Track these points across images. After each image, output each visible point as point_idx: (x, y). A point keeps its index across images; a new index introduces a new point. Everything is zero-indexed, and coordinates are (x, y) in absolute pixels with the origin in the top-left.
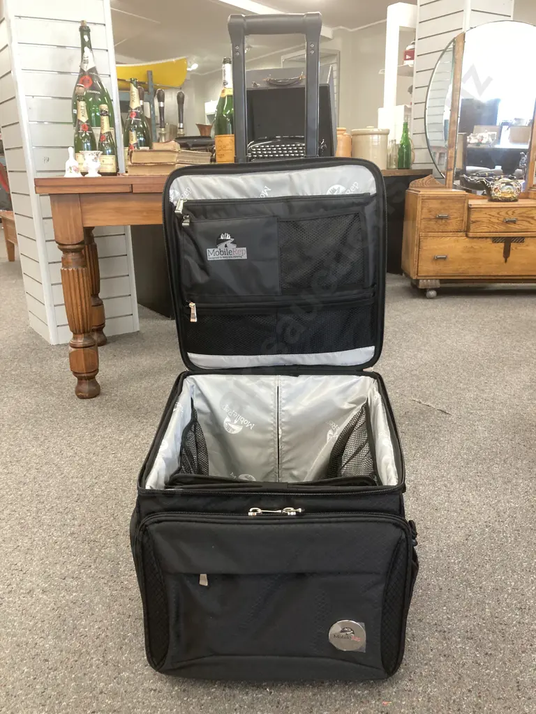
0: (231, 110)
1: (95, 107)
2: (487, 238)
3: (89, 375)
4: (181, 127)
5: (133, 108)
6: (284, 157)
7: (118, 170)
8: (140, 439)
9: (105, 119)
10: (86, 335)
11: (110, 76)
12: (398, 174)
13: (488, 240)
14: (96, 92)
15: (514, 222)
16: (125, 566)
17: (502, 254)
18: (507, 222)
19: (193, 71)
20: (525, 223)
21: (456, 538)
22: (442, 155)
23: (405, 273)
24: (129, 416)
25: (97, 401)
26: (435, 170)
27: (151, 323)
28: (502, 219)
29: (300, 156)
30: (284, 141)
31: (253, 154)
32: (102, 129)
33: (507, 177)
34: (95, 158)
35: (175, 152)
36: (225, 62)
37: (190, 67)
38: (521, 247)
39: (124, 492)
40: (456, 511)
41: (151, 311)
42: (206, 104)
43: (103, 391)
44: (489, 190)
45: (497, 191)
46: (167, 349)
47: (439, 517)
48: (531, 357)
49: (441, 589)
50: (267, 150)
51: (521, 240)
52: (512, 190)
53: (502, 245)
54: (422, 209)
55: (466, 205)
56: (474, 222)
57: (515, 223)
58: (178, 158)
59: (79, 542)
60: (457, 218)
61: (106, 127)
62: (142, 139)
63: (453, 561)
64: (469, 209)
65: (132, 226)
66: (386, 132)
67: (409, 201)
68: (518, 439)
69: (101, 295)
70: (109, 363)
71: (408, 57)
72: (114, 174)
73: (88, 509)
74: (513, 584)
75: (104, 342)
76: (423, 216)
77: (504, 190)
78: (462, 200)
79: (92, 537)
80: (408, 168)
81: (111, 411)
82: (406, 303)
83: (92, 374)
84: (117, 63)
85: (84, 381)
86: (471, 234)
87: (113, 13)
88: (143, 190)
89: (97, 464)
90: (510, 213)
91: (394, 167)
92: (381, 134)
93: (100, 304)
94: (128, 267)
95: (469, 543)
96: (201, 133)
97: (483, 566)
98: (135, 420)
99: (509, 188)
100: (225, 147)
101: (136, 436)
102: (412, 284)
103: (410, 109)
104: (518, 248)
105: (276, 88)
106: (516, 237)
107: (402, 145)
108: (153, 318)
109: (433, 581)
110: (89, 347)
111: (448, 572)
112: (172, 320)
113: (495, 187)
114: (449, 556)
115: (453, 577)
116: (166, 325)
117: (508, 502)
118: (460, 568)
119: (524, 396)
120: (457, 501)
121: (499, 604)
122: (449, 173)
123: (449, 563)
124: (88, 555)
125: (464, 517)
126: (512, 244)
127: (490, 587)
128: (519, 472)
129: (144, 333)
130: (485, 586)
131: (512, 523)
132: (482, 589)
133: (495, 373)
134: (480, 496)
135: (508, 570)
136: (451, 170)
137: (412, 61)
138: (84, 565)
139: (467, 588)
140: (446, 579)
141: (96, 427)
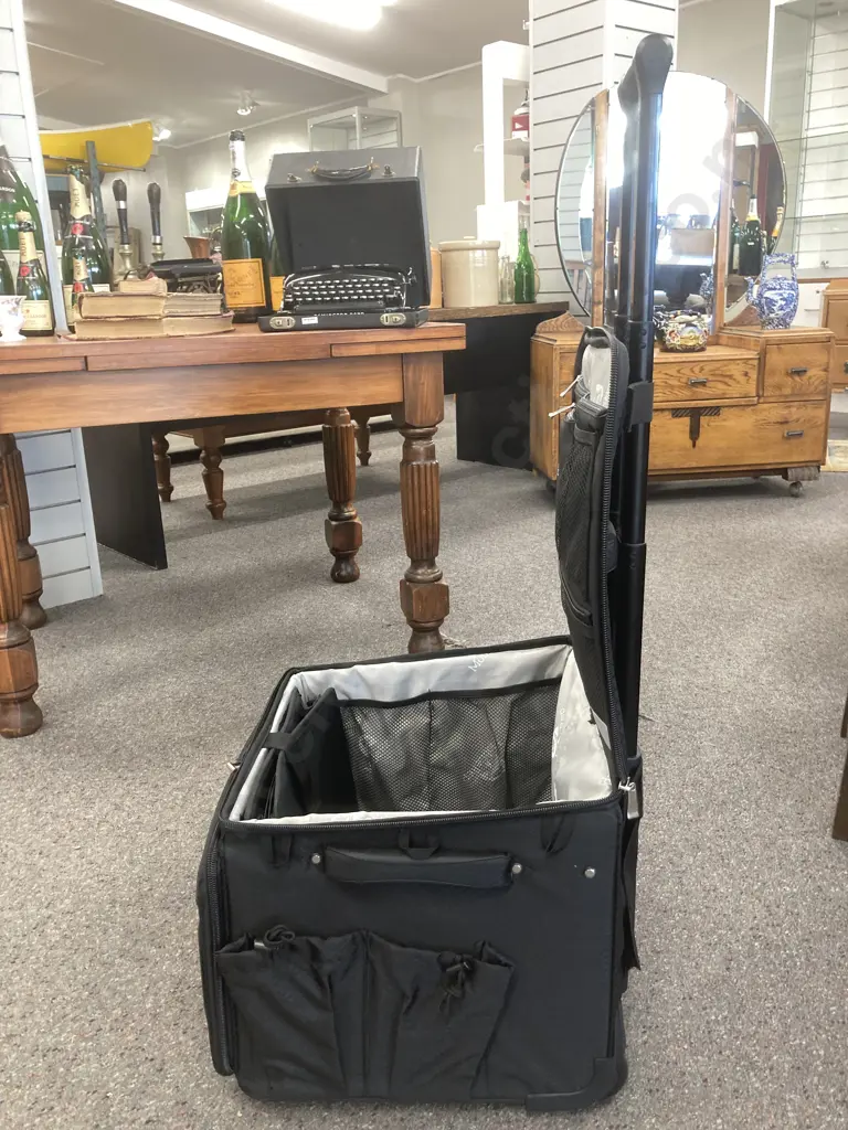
0: (247, 216)
1: (7, 215)
2: (664, 410)
3: (19, 695)
4: (158, 241)
5: (77, 217)
6: (359, 300)
7: (54, 323)
8: (124, 814)
9: (27, 238)
10: (12, 625)
11: (30, 159)
12: (516, 312)
13: (667, 413)
14: (7, 189)
15: (703, 384)
16: (121, 1101)
17: (687, 436)
18: (692, 384)
19: (162, 141)
20: (720, 386)
21: (709, 967)
23: (537, 470)
24: (99, 767)
25: (39, 740)
26: (573, 304)
27: (123, 579)
28: (684, 380)
29: (377, 299)
30: (345, 273)
31: (295, 297)
32: (22, 254)
33: (686, 313)
34: (14, 309)
35: (162, 297)
36: (233, 138)
37: (157, 136)
38: (715, 422)
39: (105, 930)
40: (697, 912)
41: (120, 556)
42: (188, 195)
43: (47, 719)
44: (661, 334)
45: (673, 335)
46: (156, 627)
47: (674, 927)
48: (757, 605)
49: (705, 1080)
50: (319, 290)
51: (715, 411)
52: (697, 334)
53: (687, 420)
54: (561, 369)
57: (705, 386)
58: (164, 309)
59: (26, 1055)
61: (30, 252)
63: (713, 1018)
66: (495, 245)
67: (538, 356)
68: (769, 761)
69: (31, 540)
70: (55, 662)
71: (518, 126)
72: (48, 333)
73: (38, 979)
74: (822, 1052)
75: (42, 621)
76: (563, 380)
77: (685, 334)
79: (50, 1040)
80: (531, 300)
81: (66, 760)
82: (545, 518)
83: (26, 693)
84: (40, 129)
85: (13, 706)
87: (32, 52)
88: (106, 366)
89: (49, 875)
90: (697, 369)
91: (509, 300)
92: (487, 249)
93: (32, 556)
94: (79, 485)
95: (734, 974)
96: (193, 253)
97: (766, 1022)
98: (111, 775)
99: (692, 331)
100: (240, 279)
101: (117, 807)
102: (548, 485)
103: (528, 207)
104: (712, 424)
105: (327, 184)
106: (707, 408)
107: (519, 265)
108: (126, 567)
109: (690, 1066)
110: (19, 645)
111: (711, 1043)
112: (159, 569)
113: (670, 329)
114: (705, 1009)
115: (720, 1052)
116: (151, 580)
117: (780, 884)
118: (729, 1032)
119: (761, 676)
120: (697, 890)
121: (807, 1098)
122: (595, 309)
123: (708, 1022)
124: (45, 1082)
125: (714, 923)
126: (702, 418)
127: (786, 1066)
128: (783, 822)
129: (112, 599)
130: (778, 1064)
131: (794, 926)
132: (774, 1072)
133: (707, 637)
134: (731, 876)
135: (808, 1024)
136: (599, 303)
137: (526, 132)
138: (38, 1107)
139: (749, 1074)
140: (709, 1058)
141: (41, 795)
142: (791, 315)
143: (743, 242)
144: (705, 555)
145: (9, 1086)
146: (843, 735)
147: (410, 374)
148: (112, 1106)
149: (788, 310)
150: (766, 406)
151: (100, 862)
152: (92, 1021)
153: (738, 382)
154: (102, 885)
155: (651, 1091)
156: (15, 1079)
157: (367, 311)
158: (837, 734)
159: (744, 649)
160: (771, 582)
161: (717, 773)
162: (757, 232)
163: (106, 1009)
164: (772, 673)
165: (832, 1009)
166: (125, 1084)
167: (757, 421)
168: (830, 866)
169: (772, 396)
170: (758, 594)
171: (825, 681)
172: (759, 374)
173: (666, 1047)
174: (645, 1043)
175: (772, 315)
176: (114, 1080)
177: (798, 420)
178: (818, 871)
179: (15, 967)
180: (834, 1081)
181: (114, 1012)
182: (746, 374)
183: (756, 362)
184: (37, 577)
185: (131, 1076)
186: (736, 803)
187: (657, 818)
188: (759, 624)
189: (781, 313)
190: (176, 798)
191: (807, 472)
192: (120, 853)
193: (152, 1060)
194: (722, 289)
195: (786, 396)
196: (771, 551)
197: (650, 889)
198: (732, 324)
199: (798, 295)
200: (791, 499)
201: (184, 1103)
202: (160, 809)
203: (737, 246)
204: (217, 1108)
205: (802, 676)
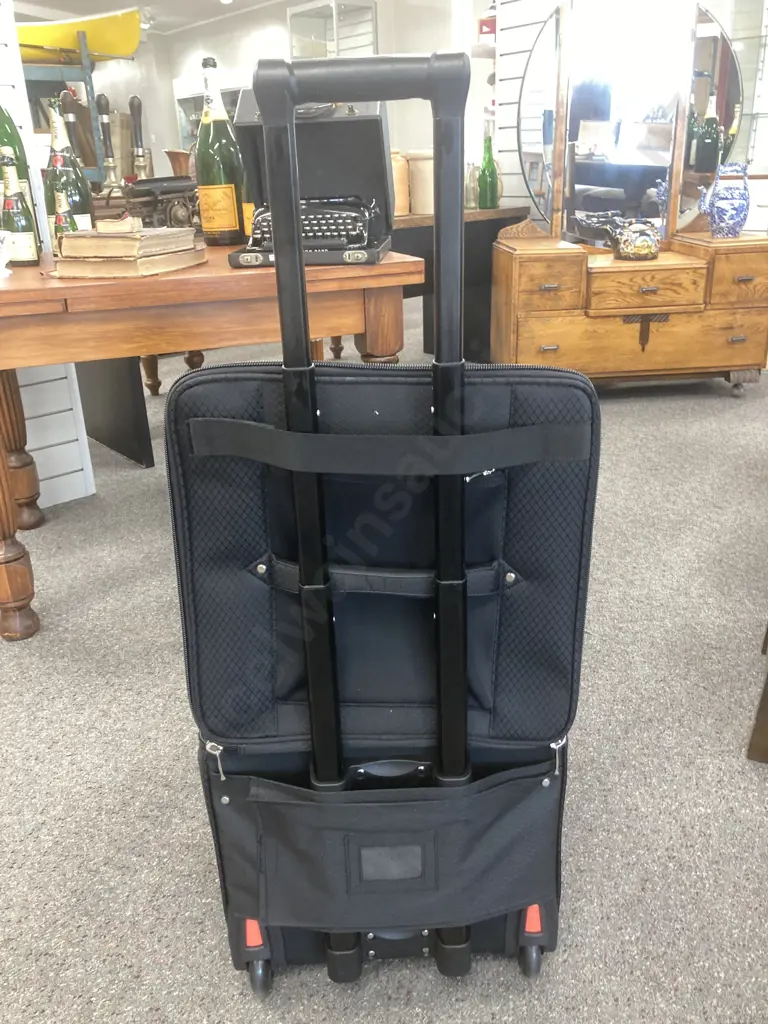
0: (220, 141)
2: (615, 316)
4: (140, 153)
5: (58, 148)
6: (323, 236)
8: (111, 721)
9: (11, 172)
12: (480, 218)
13: (618, 319)
15: (654, 292)
16: (103, 1006)
17: (637, 341)
18: (644, 292)
20: (670, 294)
21: (627, 887)
22: (535, 166)
24: (89, 672)
25: (36, 643)
26: (534, 209)
27: (114, 477)
28: (636, 288)
30: (312, 208)
31: (263, 233)
33: (640, 222)
35: (136, 237)
36: (205, 66)
38: (664, 328)
39: (92, 837)
40: (619, 831)
41: (113, 452)
43: (44, 622)
44: (616, 242)
45: (627, 244)
46: (143, 528)
47: (598, 846)
48: (693, 513)
49: (616, 1000)
51: (664, 317)
52: (650, 243)
53: (637, 326)
54: (520, 277)
55: (584, 269)
56: (596, 294)
57: (655, 294)
58: (140, 249)
59: (21, 959)
60: (571, 288)
61: (14, 184)
62: (77, 198)
63: (627, 938)
64: (589, 273)
65: (78, 365)
67: (499, 262)
69: (28, 447)
70: (52, 563)
71: (485, 29)
72: (35, 264)
73: (33, 884)
74: (722, 975)
75: (40, 521)
76: (521, 288)
77: (638, 243)
78: (580, 261)
79: (43, 945)
80: (494, 205)
81: (60, 664)
83: (24, 602)
85: (11, 613)
86: (592, 312)
88: (85, 307)
89: (44, 780)
90: (648, 278)
91: (473, 205)
93: (28, 462)
95: (648, 894)
96: (174, 170)
97: (674, 943)
98: (100, 681)
99: (644, 240)
100: (215, 204)
101: (105, 714)
103: (493, 113)
104: (661, 329)
106: (656, 315)
107: (483, 171)
108: (117, 464)
109: (603, 986)
110: (15, 560)
111: (624, 963)
112: (147, 467)
113: (624, 238)
114: (621, 929)
115: (632, 973)
116: (140, 478)
117: (695, 805)
118: (642, 952)
119: (693, 589)
120: (620, 808)
121: (706, 1019)
122: (555, 216)
123: (622, 943)
124: (37, 985)
125: (634, 842)
126: (652, 324)
127: (689, 986)
128: (703, 741)
129: (104, 498)
130: (682, 985)
131: (706, 848)
132: (678, 993)
133: (645, 547)
134: (652, 795)
135: (713, 945)
136: (558, 210)
137: (493, 35)
138: (31, 1009)
139: (655, 994)
140: (621, 978)
141: (38, 699)
142: (740, 224)
143: (701, 138)
144: (649, 459)
145: (7, 988)
146: (764, 652)
147: (372, 308)
148: (95, 1011)
149: (739, 219)
150: (712, 313)
151: (88, 768)
152: (79, 926)
153: (687, 290)
154: (90, 791)
155: (567, 1009)
156: (11, 982)
157: (331, 248)
158: (758, 651)
159: (678, 560)
160: (707, 488)
161: (645, 690)
162: (715, 129)
163: (91, 915)
164: (702, 585)
165: (734, 931)
166: (106, 990)
167: (703, 326)
168: (742, 787)
169: (718, 304)
170: (695, 502)
171: (751, 595)
172: (707, 281)
173: (584, 967)
174: (565, 961)
175: (723, 225)
176: (98, 985)
177: (742, 326)
178: (731, 791)
179: (13, 872)
180: (731, 1003)
181: (99, 919)
182: (695, 283)
183: (704, 271)
184: (34, 482)
185: (112, 982)
186: (661, 721)
187: (589, 735)
188: (695, 534)
189: (731, 222)
190: (157, 705)
191: (748, 375)
192: (106, 760)
193: (131, 966)
194: (676, 197)
195: (732, 303)
196: (710, 456)
197: (578, 807)
198: (684, 230)
199: (748, 205)
200: (732, 400)
201: (157, 1010)
202: (142, 716)
203: (694, 142)
204: (185, 1016)
205: (730, 589)
